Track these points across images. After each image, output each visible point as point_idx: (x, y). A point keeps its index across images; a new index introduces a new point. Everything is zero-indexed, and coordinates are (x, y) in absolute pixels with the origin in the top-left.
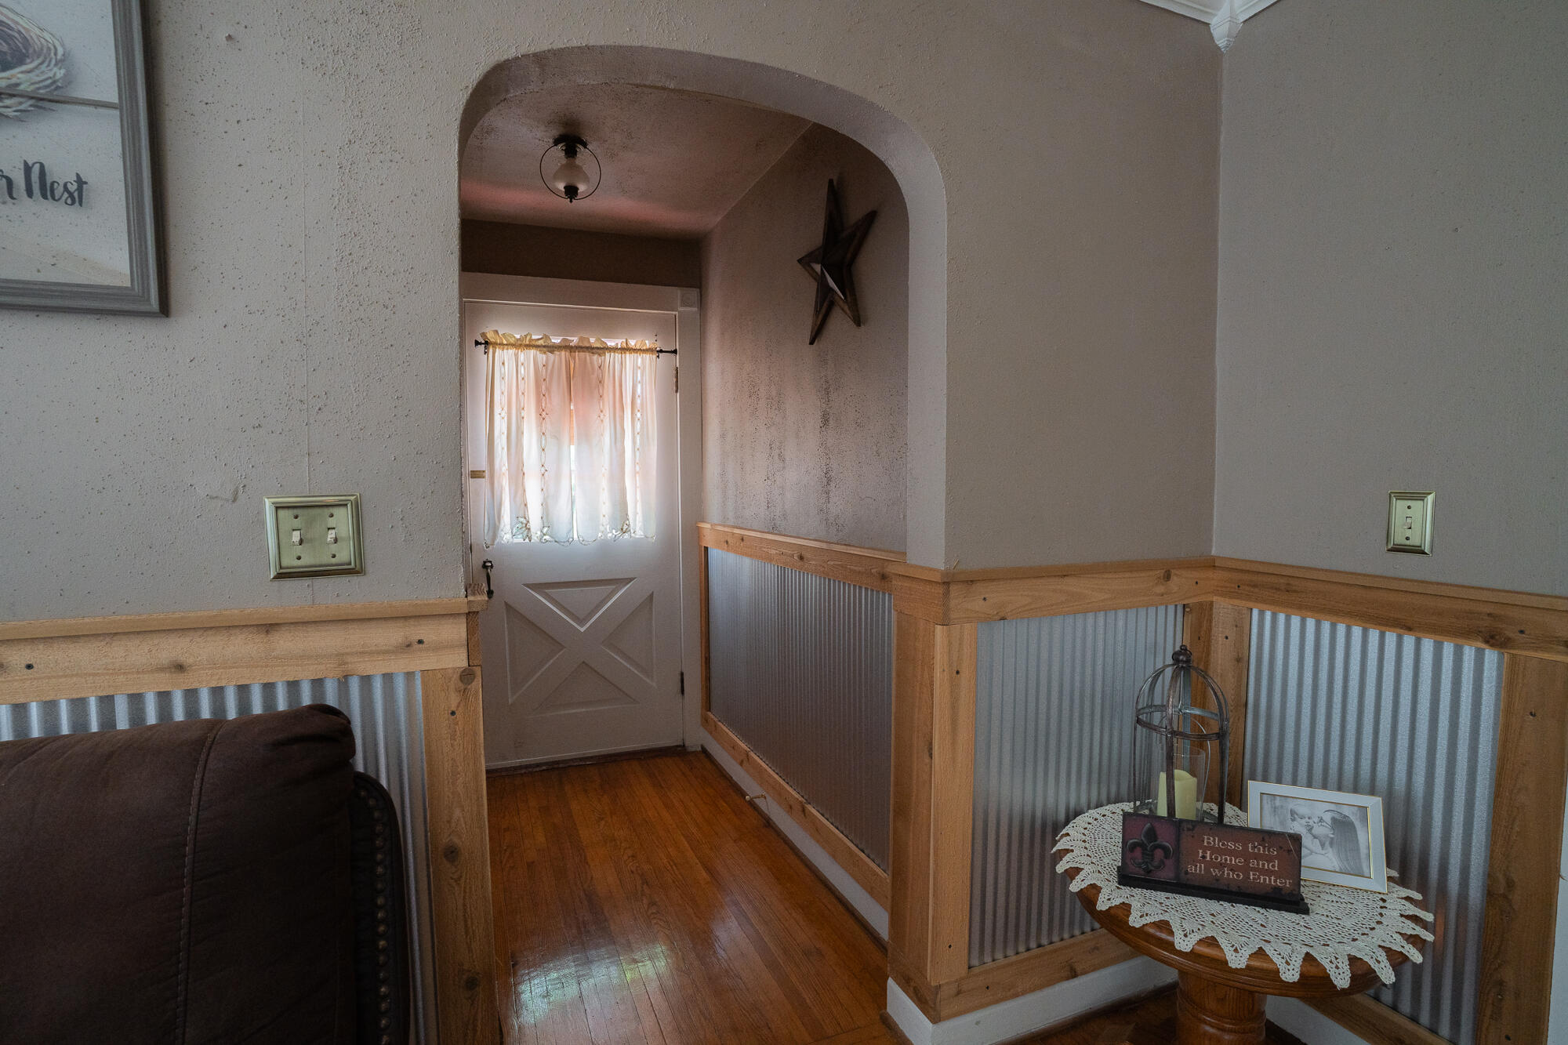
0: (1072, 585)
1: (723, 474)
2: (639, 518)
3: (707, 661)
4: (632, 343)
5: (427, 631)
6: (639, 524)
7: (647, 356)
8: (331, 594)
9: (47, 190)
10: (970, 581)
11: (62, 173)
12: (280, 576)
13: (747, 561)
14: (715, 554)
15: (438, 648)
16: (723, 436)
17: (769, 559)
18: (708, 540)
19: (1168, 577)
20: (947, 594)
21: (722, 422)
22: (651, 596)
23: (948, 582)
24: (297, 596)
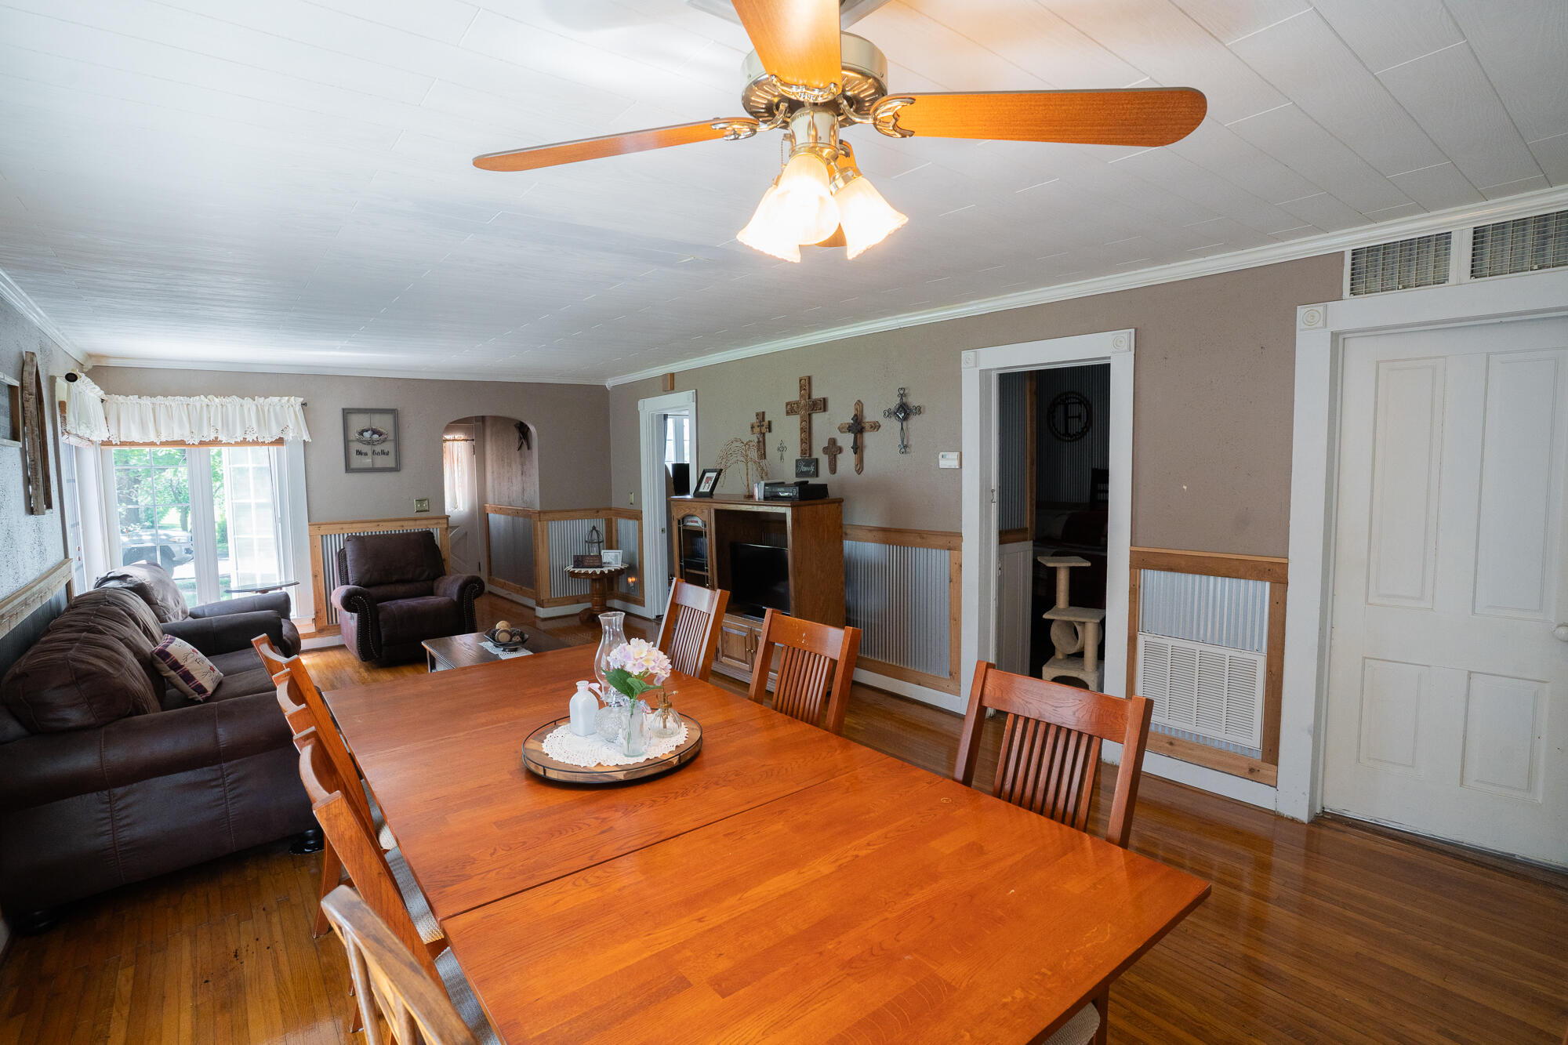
0: (571, 514)
1: (493, 486)
2: (461, 502)
3: (489, 557)
4: (456, 437)
5: (440, 521)
6: (461, 505)
7: (463, 442)
8: (424, 515)
9: (384, 454)
10: (545, 512)
11: (386, 451)
12: (417, 511)
13: (502, 516)
14: (491, 516)
15: (442, 524)
16: (493, 472)
17: (508, 514)
18: (488, 510)
19: (598, 512)
20: (540, 516)
21: (493, 467)
22: (466, 533)
23: (539, 512)
24: (419, 515)
